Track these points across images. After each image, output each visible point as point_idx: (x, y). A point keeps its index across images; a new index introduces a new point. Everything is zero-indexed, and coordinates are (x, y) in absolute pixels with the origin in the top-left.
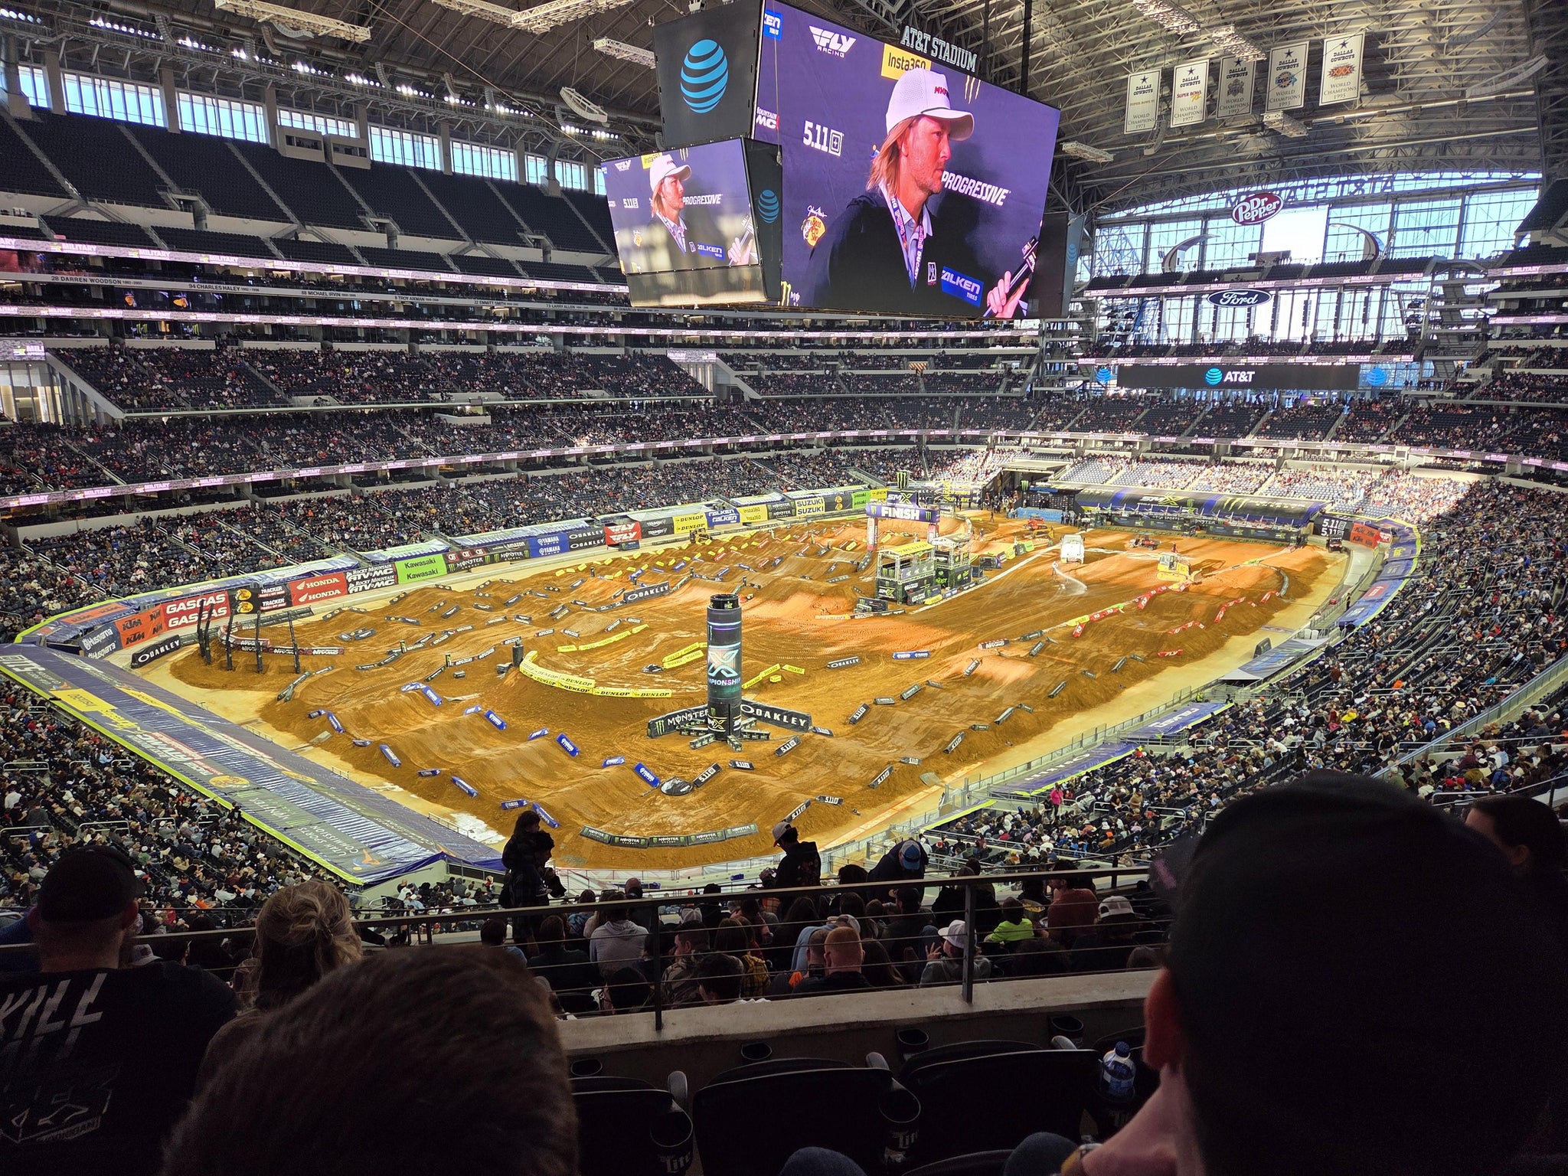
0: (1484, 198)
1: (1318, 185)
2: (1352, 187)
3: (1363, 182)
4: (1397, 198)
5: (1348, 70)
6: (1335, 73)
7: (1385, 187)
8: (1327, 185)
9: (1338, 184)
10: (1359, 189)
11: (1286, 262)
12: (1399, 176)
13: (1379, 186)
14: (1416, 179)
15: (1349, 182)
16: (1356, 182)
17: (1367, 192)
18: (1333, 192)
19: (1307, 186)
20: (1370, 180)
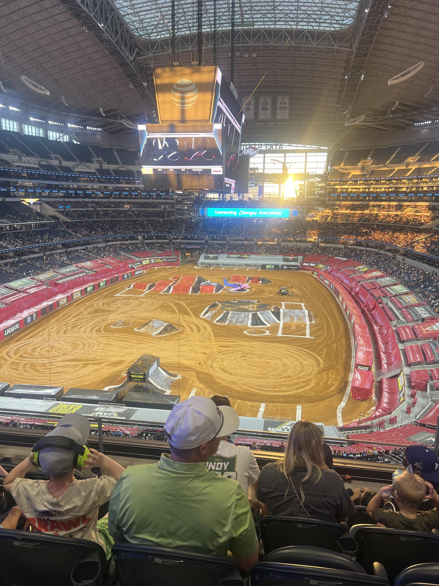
0: (312, 154)
1: (259, 145)
2: (270, 147)
3: (273, 145)
5: (285, 108)
6: (280, 109)
7: (280, 148)
8: (261, 145)
9: (265, 145)
10: (272, 147)
11: (257, 171)
12: (284, 144)
13: (278, 147)
14: (289, 146)
15: (268, 145)
16: (271, 145)
17: (274, 149)
18: (264, 148)
19: (255, 145)
20: (275, 145)
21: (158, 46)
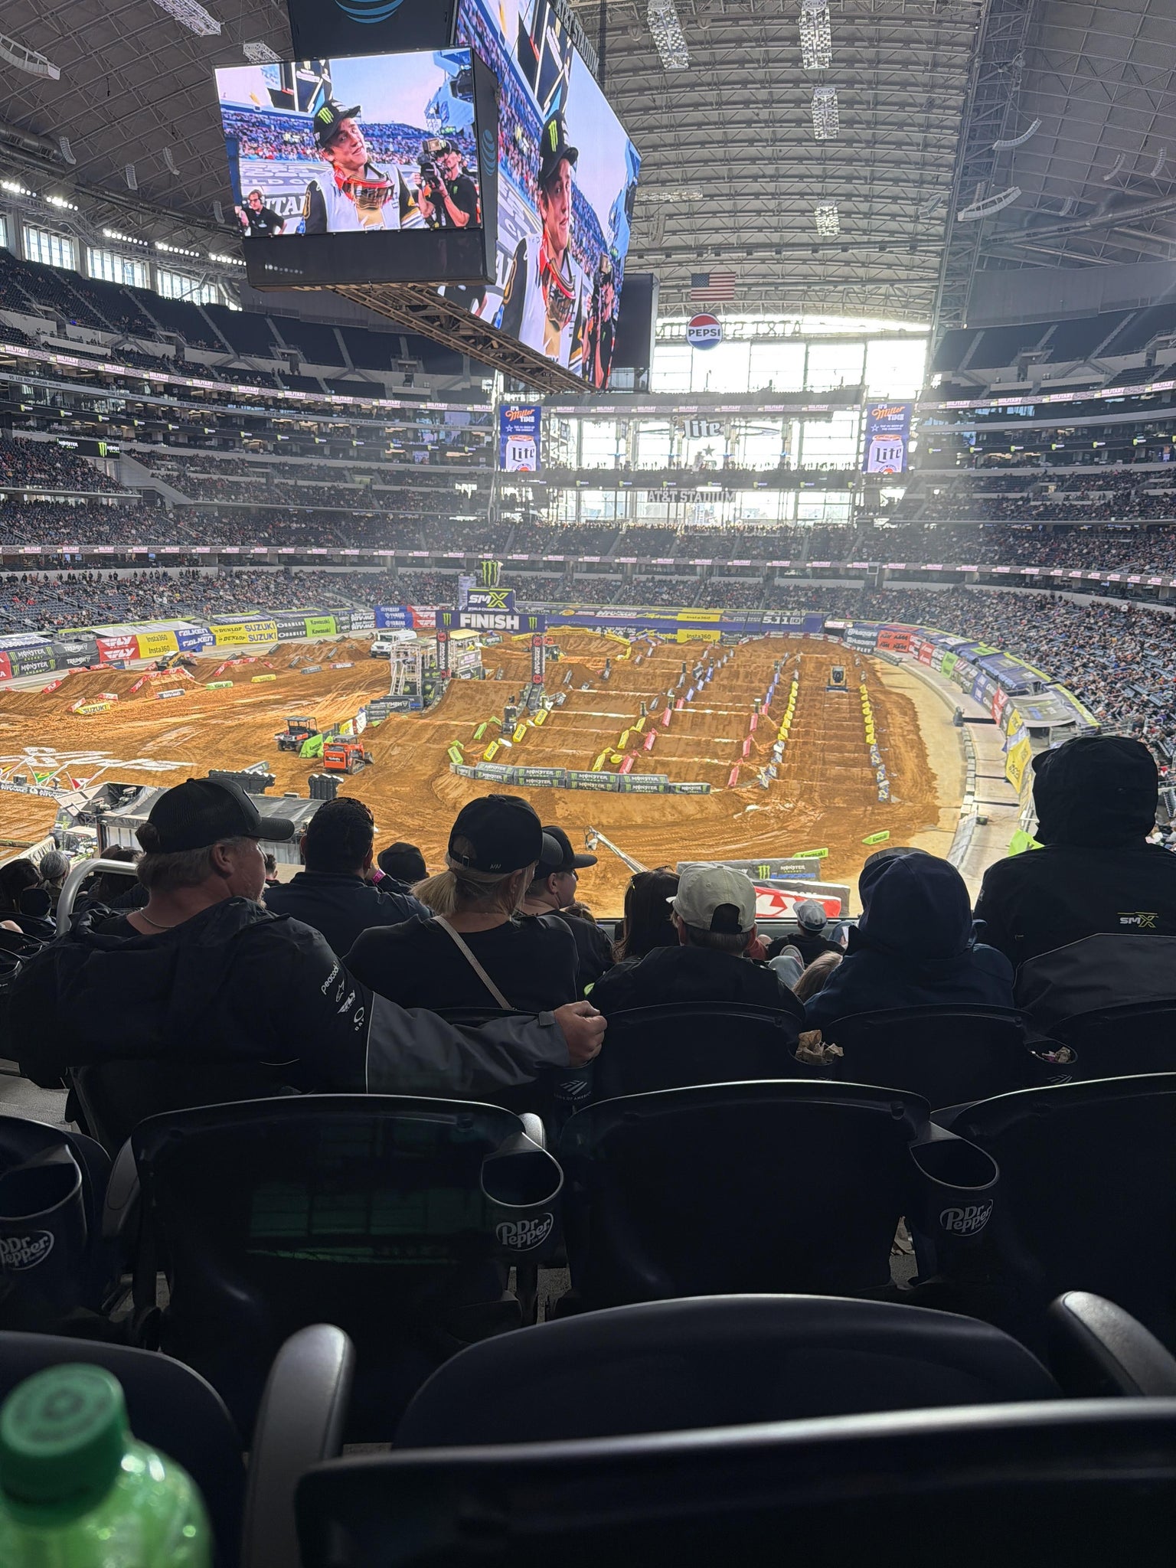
4: (809, 340)
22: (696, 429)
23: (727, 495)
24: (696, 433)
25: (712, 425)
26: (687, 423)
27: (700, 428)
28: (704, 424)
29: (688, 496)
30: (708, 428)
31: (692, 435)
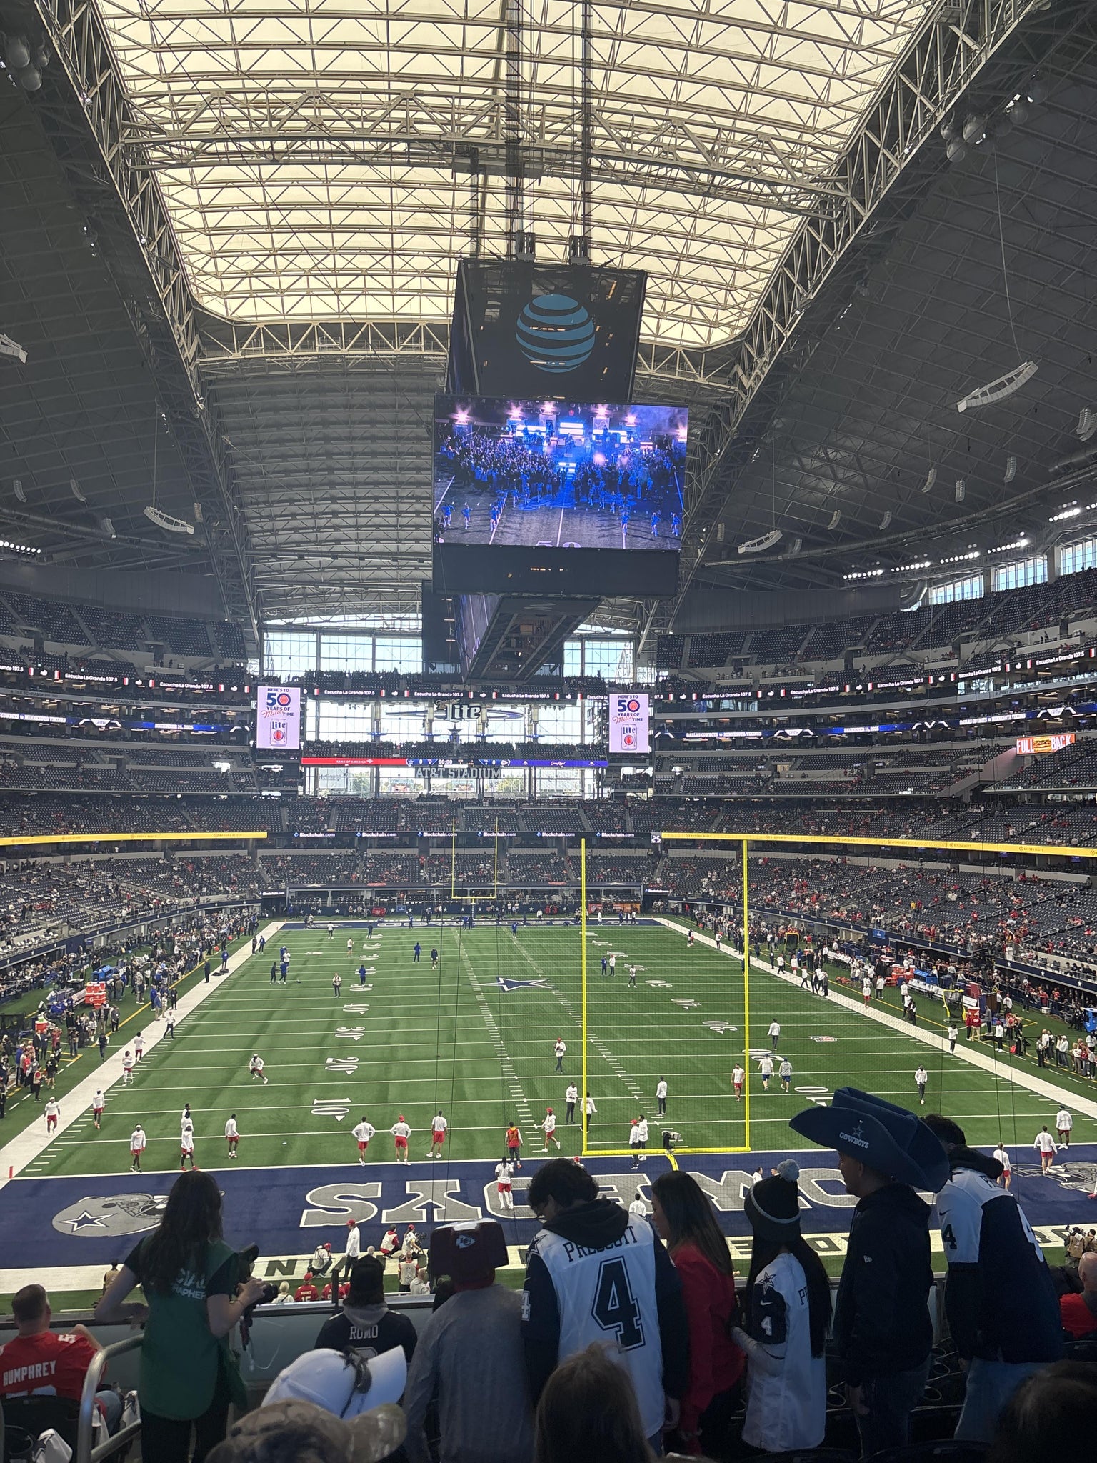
21: (258, 335)
22: (457, 711)
23: (493, 772)
24: (457, 716)
25: (473, 709)
26: (450, 707)
27: (461, 712)
28: (465, 708)
29: (456, 773)
30: (469, 711)
31: (453, 717)
